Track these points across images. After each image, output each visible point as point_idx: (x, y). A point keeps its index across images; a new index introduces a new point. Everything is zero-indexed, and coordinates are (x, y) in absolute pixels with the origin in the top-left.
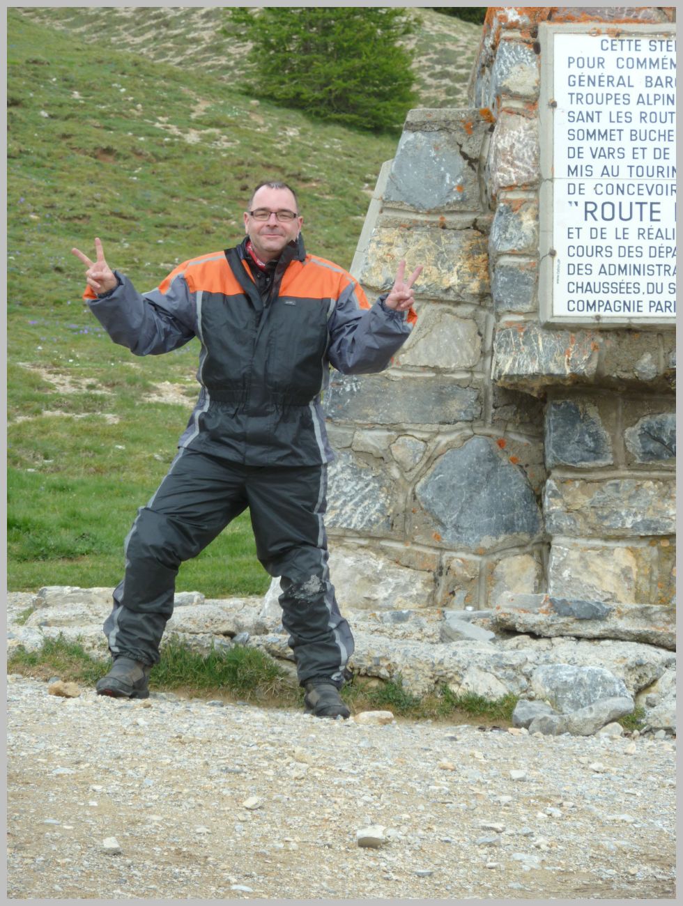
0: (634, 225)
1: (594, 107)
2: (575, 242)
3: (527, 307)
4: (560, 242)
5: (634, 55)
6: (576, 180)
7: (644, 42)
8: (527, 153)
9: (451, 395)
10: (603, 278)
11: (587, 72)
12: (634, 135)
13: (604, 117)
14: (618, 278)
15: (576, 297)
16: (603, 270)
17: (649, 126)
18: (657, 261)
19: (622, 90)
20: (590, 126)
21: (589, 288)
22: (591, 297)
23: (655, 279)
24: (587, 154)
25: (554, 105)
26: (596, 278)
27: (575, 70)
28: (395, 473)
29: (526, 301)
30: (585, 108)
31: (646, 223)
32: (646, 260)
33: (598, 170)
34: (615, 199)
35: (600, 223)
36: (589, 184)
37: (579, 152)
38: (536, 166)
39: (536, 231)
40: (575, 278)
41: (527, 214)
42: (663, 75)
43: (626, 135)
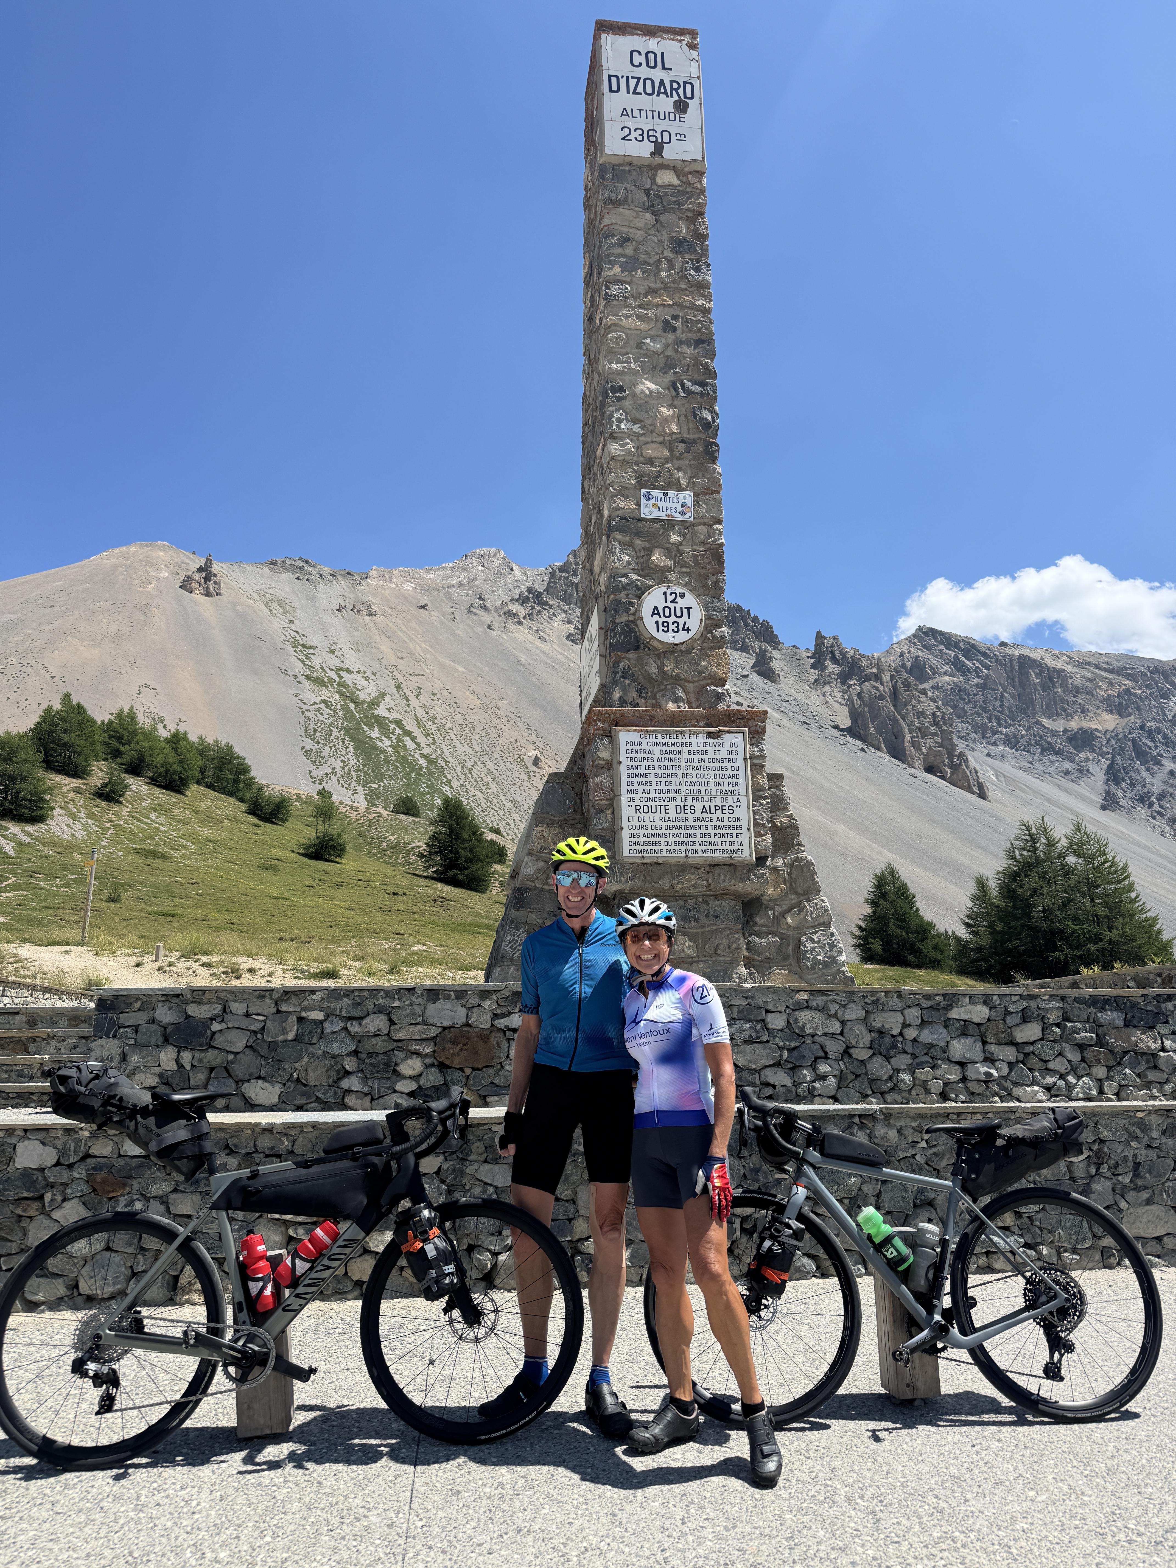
0: (658, 815)
1: (638, 763)
2: (632, 823)
4: (625, 823)
5: (655, 740)
6: (631, 795)
7: (659, 735)
8: (608, 784)
10: (645, 839)
11: (634, 748)
12: (656, 776)
13: (643, 768)
14: (651, 839)
15: (633, 848)
16: (644, 835)
17: (663, 772)
18: (668, 831)
19: (650, 756)
20: (637, 772)
21: (639, 844)
22: (639, 848)
23: (668, 839)
24: (635, 784)
25: (620, 762)
26: (642, 839)
27: (629, 747)
30: (634, 764)
31: (663, 815)
32: (663, 831)
33: (640, 792)
34: (649, 804)
35: (643, 815)
36: (637, 798)
37: (632, 783)
38: (612, 790)
39: (613, 819)
40: (632, 839)
41: (609, 812)
42: (668, 749)
43: (653, 775)
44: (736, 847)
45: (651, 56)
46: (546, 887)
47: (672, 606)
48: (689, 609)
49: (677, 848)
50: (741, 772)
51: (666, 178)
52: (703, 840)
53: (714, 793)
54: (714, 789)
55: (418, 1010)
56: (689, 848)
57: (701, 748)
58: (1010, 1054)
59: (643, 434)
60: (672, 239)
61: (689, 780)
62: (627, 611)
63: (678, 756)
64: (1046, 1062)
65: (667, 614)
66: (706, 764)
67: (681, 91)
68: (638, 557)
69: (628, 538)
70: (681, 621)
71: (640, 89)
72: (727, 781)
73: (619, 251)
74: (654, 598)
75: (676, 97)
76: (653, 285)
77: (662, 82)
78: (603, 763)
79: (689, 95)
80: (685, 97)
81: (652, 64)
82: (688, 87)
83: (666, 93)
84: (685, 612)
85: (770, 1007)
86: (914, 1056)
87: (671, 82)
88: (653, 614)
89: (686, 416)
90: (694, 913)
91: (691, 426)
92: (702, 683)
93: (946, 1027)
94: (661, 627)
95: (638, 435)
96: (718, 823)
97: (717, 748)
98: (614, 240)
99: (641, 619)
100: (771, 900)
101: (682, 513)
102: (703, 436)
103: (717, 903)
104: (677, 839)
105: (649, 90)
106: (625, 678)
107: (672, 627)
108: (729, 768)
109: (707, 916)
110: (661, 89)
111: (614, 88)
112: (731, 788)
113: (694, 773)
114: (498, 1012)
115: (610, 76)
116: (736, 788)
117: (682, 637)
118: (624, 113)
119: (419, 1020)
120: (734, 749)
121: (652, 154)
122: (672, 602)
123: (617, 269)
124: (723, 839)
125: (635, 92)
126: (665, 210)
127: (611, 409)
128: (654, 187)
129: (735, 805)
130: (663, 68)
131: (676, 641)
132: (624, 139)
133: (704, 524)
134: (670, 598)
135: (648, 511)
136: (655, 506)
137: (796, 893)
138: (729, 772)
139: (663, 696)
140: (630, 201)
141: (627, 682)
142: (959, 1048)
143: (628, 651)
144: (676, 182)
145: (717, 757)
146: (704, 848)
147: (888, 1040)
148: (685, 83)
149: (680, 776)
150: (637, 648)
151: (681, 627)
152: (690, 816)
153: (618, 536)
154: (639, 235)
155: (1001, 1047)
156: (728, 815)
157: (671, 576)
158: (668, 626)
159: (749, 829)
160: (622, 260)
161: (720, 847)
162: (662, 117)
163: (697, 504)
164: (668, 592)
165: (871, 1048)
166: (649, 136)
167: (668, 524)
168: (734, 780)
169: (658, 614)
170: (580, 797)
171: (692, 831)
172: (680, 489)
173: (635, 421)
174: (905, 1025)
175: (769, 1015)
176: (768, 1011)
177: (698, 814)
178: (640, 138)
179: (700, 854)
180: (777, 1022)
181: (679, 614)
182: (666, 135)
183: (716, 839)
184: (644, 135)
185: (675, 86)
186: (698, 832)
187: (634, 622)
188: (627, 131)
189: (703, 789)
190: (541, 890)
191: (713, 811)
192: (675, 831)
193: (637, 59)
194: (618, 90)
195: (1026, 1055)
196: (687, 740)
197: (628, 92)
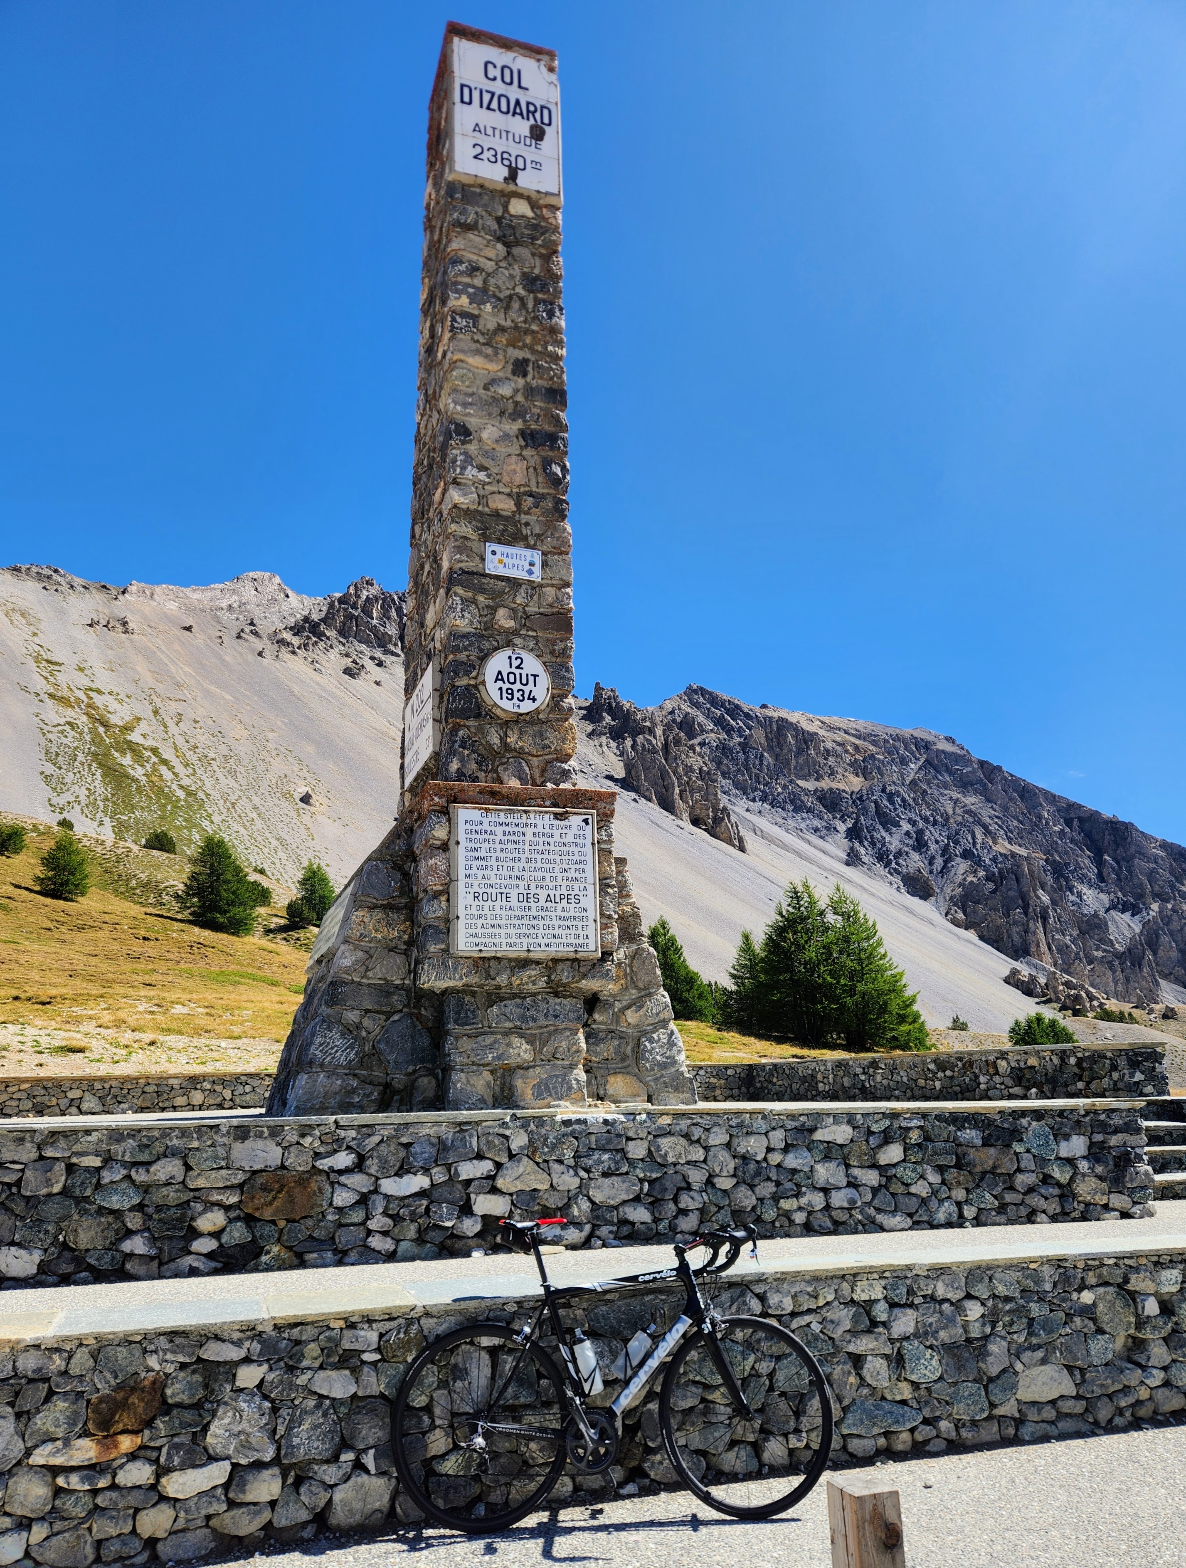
0: (498, 904)
1: (478, 845)
2: (469, 912)
3: (443, 946)
4: (461, 912)
5: (497, 820)
6: (468, 880)
7: (502, 815)
8: (443, 867)
9: (393, 993)
10: (483, 930)
11: (474, 827)
12: (497, 859)
13: (483, 850)
14: (490, 931)
15: (471, 939)
16: (483, 927)
17: (505, 855)
18: (509, 922)
19: (491, 837)
20: (476, 854)
21: (476, 935)
22: (477, 940)
23: (509, 931)
24: (474, 868)
25: (458, 843)
26: (480, 931)
27: (468, 826)
28: (364, 1034)
29: (443, 942)
30: (473, 845)
31: (504, 903)
32: (504, 922)
33: (480, 876)
34: (489, 890)
35: (482, 903)
36: (476, 883)
37: (471, 867)
38: (448, 874)
39: (448, 907)
40: (469, 930)
41: (443, 898)
42: (511, 830)
43: (494, 859)
44: (581, 941)
45: (507, 72)
46: (364, 981)
47: (517, 672)
48: (535, 676)
49: (518, 941)
50: (589, 858)
51: (518, 207)
52: (547, 932)
53: (560, 879)
54: (560, 876)
55: (221, 1151)
56: (531, 941)
57: (547, 830)
58: (871, 1178)
59: (489, 483)
60: (524, 275)
61: (533, 865)
62: (467, 673)
63: (522, 838)
64: (907, 1185)
65: (512, 680)
66: (552, 847)
67: (538, 115)
68: (481, 616)
69: (470, 594)
70: (527, 689)
71: (494, 105)
72: (573, 867)
73: (467, 280)
74: (498, 662)
75: (532, 121)
76: (503, 323)
77: (518, 103)
78: (438, 843)
79: (546, 120)
80: (542, 123)
81: (508, 79)
82: (546, 112)
83: (521, 114)
84: (531, 679)
85: (631, 1134)
86: (778, 1184)
87: (528, 104)
88: (497, 679)
89: (535, 469)
90: (533, 1012)
91: (540, 479)
92: (547, 757)
93: (809, 1150)
94: (505, 695)
95: (484, 484)
96: (563, 914)
97: (564, 831)
98: (463, 267)
99: (483, 683)
100: (611, 995)
101: (530, 572)
102: (552, 491)
103: (558, 1000)
104: (519, 931)
105: (504, 108)
106: (464, 748)
107: (517, 695)
108: (576, 853)
109: (546, 1016)
110: (515, 109)
111: (466, 99)
112: (577, 875)
113: (539, 857)
114: (322, 1150)
115: (462, 86)
116: (583, 875)
117: (527, 707)
118: (476, 128)
119: (223, 1163)
120: (582, 832)
121: (505, 179)
122: (518, 667)
123: (464, 300)
124: (568, 931)
125: (488, 108)
126: (517, 243)
127: (454, 451)
128: (506, 215)
129: (581, 894)
130: (520, 87)
131: (521, 711)
132: (476, 157)
133: (553, 585)
134: (516, 663)
135: (493, 566)
136: (500, 561)
137: (636, 987)
138: (577, 857)
139: (506, 770)
140: (480, 226)
141: (466, 752)
142: (825, 1172)
143: (468, 718)
144: (530, 214)
145: (564, 840)
146: (547, 941)
147: (752, 1166)
148: (542, 107)
149: (523, 860)
150: (478, 716)
151: (526, 696)
152: (533, 905)
153: (460, 590)
154: (489, 266)
155: (864, 1171)
156: (574, 905)
157: (518, 641)
158: (512, 694)
159: (595, 921)
160: (471, 290)
161: (564, 941)
162: (517, 140)
163: (545, 564)
164: (514, 657)
165: (734, 1176)
166: (502, 159)
167: (514, 583)
168: (581, 866)
169: (502, 680)
170: (407, 878)
171: (535, 922)
172: (528, 547)
173: (481, 468)
174: (769, 1150)
175: (630, 1143)
176: (629, 1139)
177: (542, 903)
178: (493, 159)
179: (543, 948)
180: (637, 1150)
181: (524, 682)
182: (520, 160)
183: (560, 932)
184: (498, 157)
185: (532, 108)
186: (541, 923)
187: (476, 687)
188: (478, 150)
189: (548, 875)
190: (360, 984)
191: (558, 900)
192: (517, 922)
193: (492, 72)
194: (470, 103)
195: (889, 1179)
196: (533, 821)
197: (481, 106)
